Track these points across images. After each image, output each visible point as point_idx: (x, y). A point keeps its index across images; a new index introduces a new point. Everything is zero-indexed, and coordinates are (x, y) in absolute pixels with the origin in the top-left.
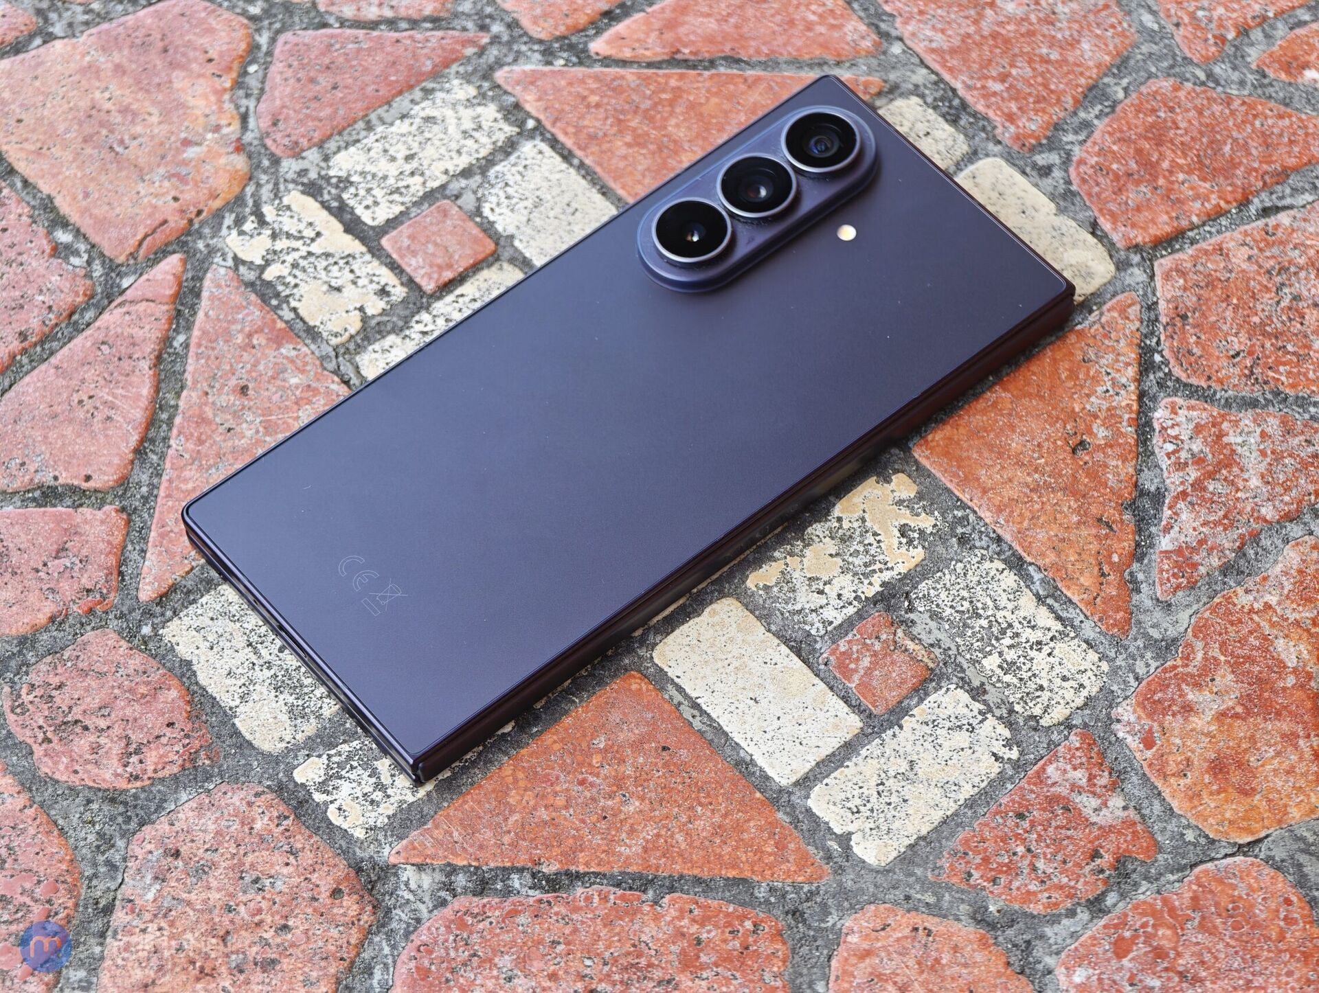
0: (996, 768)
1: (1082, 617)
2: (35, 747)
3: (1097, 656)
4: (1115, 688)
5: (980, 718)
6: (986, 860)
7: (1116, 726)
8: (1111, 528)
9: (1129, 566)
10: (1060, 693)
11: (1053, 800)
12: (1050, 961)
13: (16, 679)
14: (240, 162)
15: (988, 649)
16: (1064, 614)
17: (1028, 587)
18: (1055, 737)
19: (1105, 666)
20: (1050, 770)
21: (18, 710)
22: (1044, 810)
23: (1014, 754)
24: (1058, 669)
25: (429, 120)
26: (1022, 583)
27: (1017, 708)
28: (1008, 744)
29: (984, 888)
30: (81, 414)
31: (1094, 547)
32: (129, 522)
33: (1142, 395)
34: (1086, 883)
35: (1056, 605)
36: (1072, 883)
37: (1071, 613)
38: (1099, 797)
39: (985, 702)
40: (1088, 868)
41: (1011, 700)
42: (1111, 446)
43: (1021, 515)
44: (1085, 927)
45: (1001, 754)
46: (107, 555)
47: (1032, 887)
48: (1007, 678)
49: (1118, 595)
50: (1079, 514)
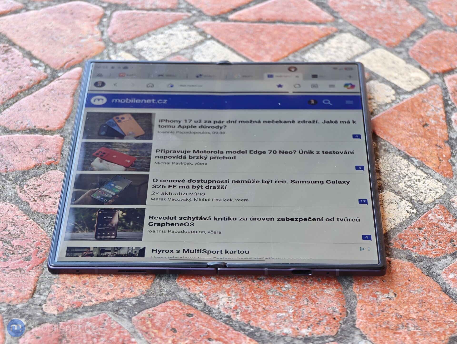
0: (409, 215)
1: (434, 172)
2: (30, 203)
3: (441, 184)
4: (450, 193)
5: (400, 200)
6: (409, 241)
7: (452, 204)
8: (441, 148)
9: (450, 158)
10: (430, 194)
11: (432, 224)
12: (439, 272)
13: (21, 183)
14: (102, 44)
15: (400, 181)
16: (427, 172)
17: (412, 164)
18: (429, 206)
19: (445, 187)
20: (430, 216)
21: (23, 192)
22: (429, 227)
23: (415, 211)
24: (427, 187)
25: (171, 34)
26: (410, 163)
27: (413, 198)
28: (412, 208)
29: (409, 250)
30: (44, 109)
31: (436, 152)
32: (64, 140)
33: (446, 112)
34: (449, 249)
35: (424, 169)
36: (444, 249)
37: (430, 171)
38: (450, 224)
39: (401, 196)
40: (449, 244)
41: (411, 196)
42: (437, 125)
43: (406, 143)
44: (451, 261)
45: (410, 211)
46: (56, 148)
47: (428, 249)
48: (408, 189)
49: (447, 166)
50: (428, 143)
